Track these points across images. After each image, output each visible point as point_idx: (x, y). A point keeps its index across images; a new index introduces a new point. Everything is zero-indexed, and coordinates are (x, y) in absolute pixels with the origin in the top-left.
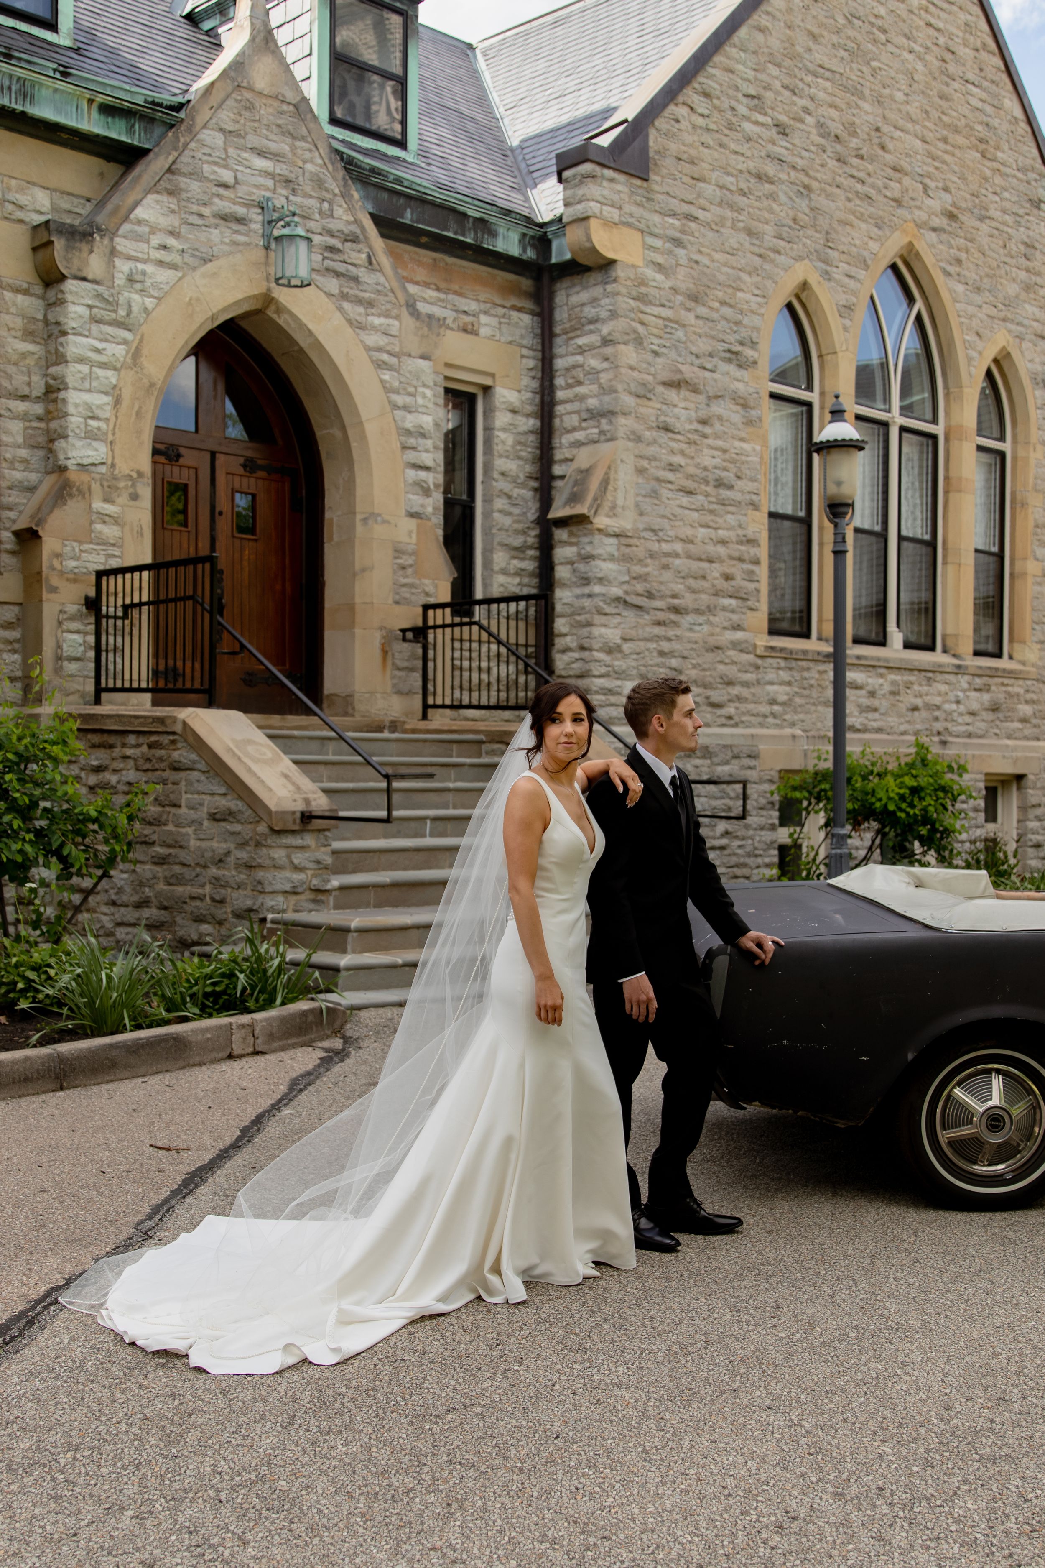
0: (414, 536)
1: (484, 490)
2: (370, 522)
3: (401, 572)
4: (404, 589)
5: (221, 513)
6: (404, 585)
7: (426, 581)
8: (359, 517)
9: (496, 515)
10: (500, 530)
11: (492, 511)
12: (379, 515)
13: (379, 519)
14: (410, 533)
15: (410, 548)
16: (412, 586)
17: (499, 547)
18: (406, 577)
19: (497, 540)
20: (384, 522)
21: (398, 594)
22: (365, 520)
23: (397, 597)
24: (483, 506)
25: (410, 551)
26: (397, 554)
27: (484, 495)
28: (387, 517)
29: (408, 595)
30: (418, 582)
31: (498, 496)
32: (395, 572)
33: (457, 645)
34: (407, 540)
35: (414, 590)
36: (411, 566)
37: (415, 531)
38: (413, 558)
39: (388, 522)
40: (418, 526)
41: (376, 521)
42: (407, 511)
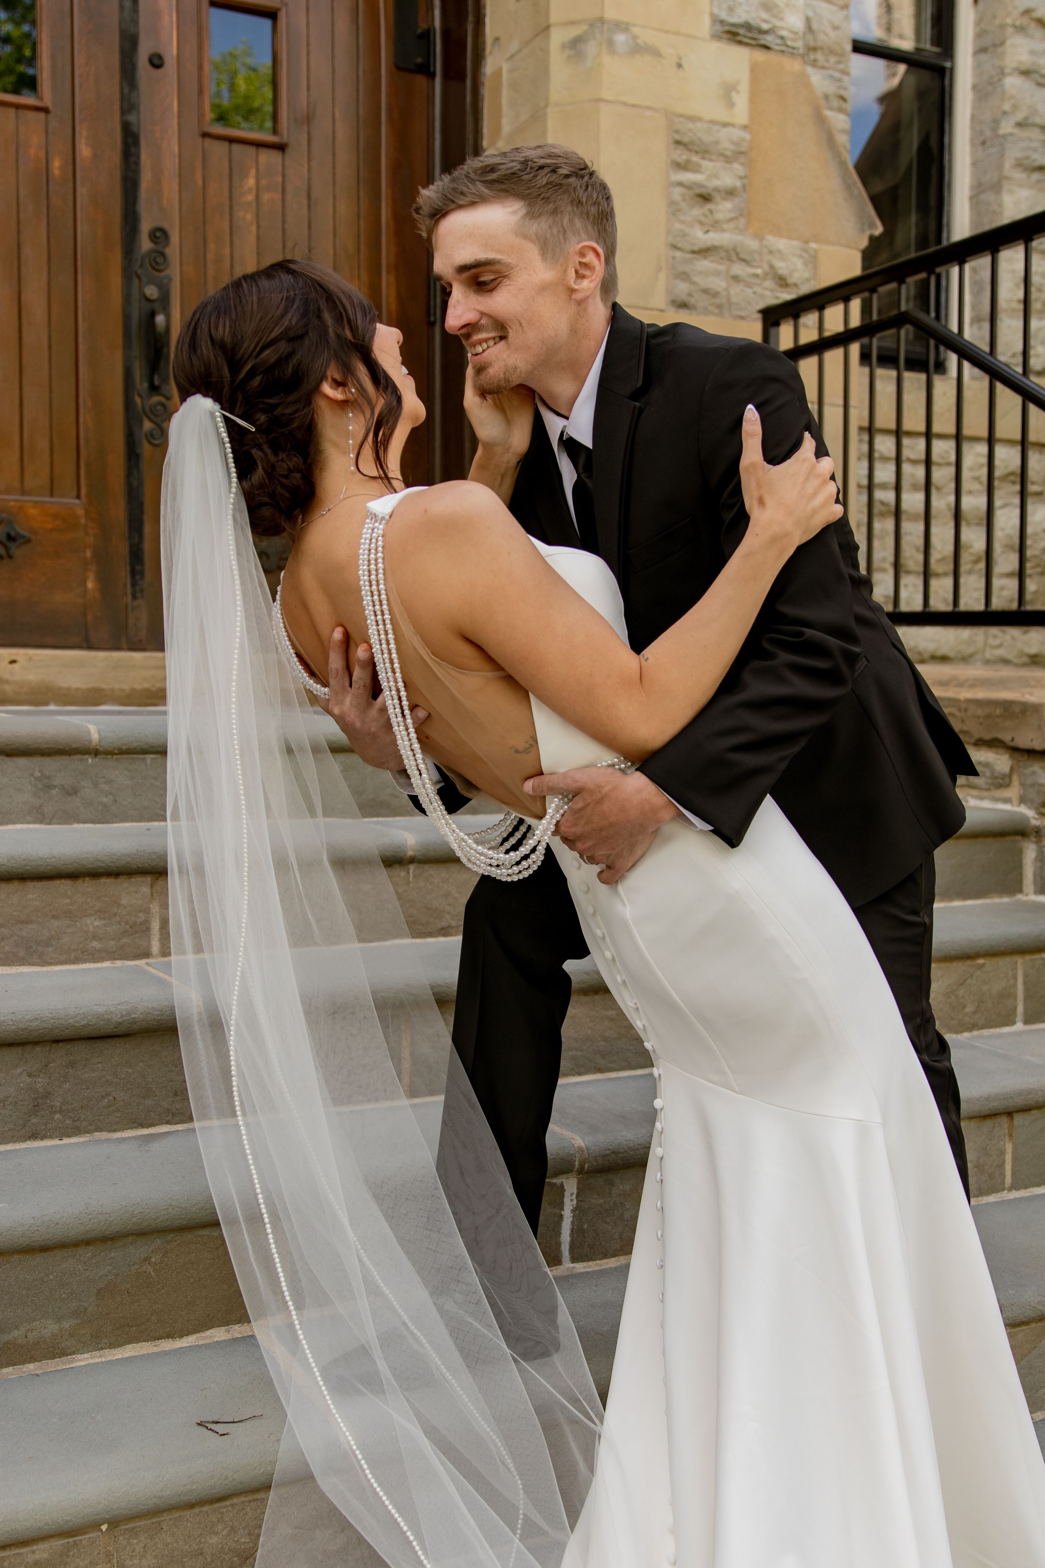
0: (741, 100)
1: (978, 22)
2: (591, 48)
3: (697, 212)
4: (705, 264)
5: (156, 62)
6: (705, 252)
7: (782, 244)
8: (557, 37)
9: (1012, 83)
10: (1020, 125)
11: (1002, 73)
12: (621, 27)
13: (621, 38)
14: (728, 91)
15: (726, 139)
16: (733, 255)
17: (1019, 175)
18: (716, 225)
19: (1013, 153)
20: (638, 49)
21: (684, 276)
22: (575, 45)
23: (682, 288)
24: (978, 67)
25: (726, 146)
26: (681, 156)
27: (980, 34)
28: (648, 37)
29: (718, 284)
30: (753, 244)
31: (1021, 29)
32: (674, 210)
34: (719, 112)
35: (738, 269)
36: (730, 193)
37: (744, 87)
38: (738, 169)
39: (656, 53)
40: (755, 69)
41: (611, 44)
42: (716, 21)
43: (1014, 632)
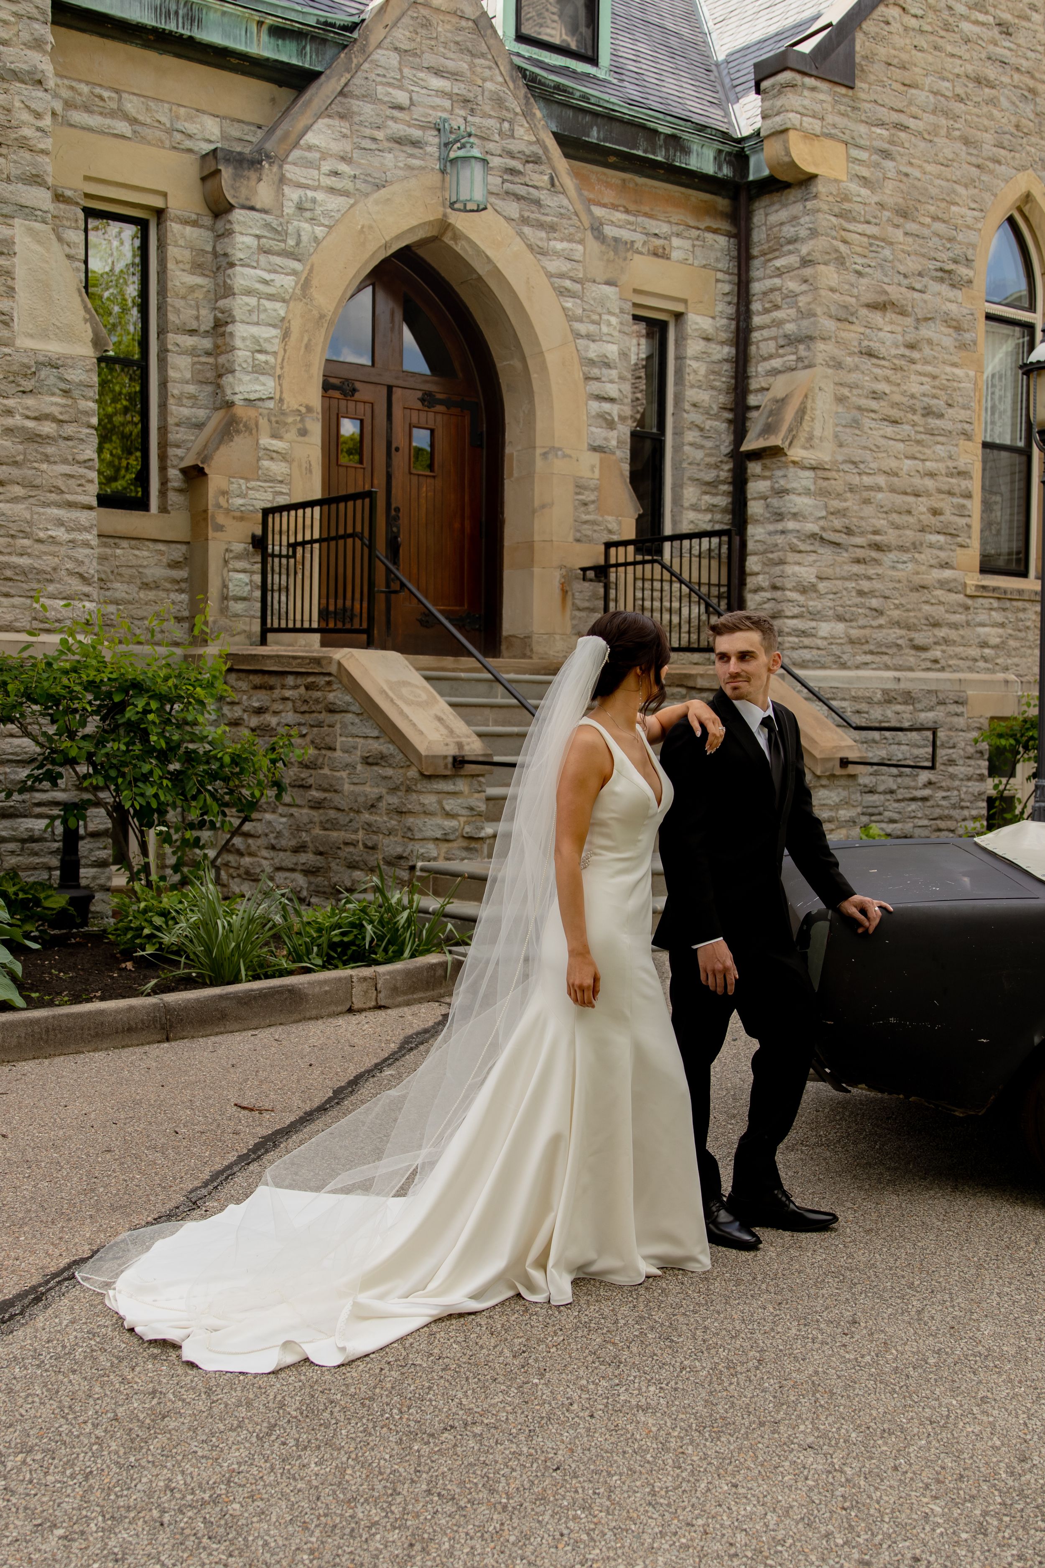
0: (597, 471)
1: (674, 422)
2: (550, 456)
3: (582, 509)
4: (585, 526)
5: (397, 449)
6: (586, 522)
7: (609, 518)
8: (538, 451)
9: (687, 448)
10: (690, 464)
11: (683, 444)
12: (560, 449)
13: (560, 453)
14: (593, 468)
15: (592, 484)
16: (594, 523)
17: (689, 482)
18: (588, 513)
19: (687, 474)
20: (565, 456)
21: (579, 531)
22: (545, 455)
23: (578, 535)
24: (674, 439)
25: (592, 486)
26: (578, 490)
27: (675, 428)
28: (568, 452)
29: (589, 533)
30: (600, 519)
31: (689, 429)
32: (576, 508)
33: (639, 584)
34: (589, 475)
35: (596, 528)
36: (593, 502)
37: (598, 466)
38: (596, 493)
39: (570, 457)
40: (601, 460)
41: (556, 455)
42: (589, 445)
43: (688, 654)
